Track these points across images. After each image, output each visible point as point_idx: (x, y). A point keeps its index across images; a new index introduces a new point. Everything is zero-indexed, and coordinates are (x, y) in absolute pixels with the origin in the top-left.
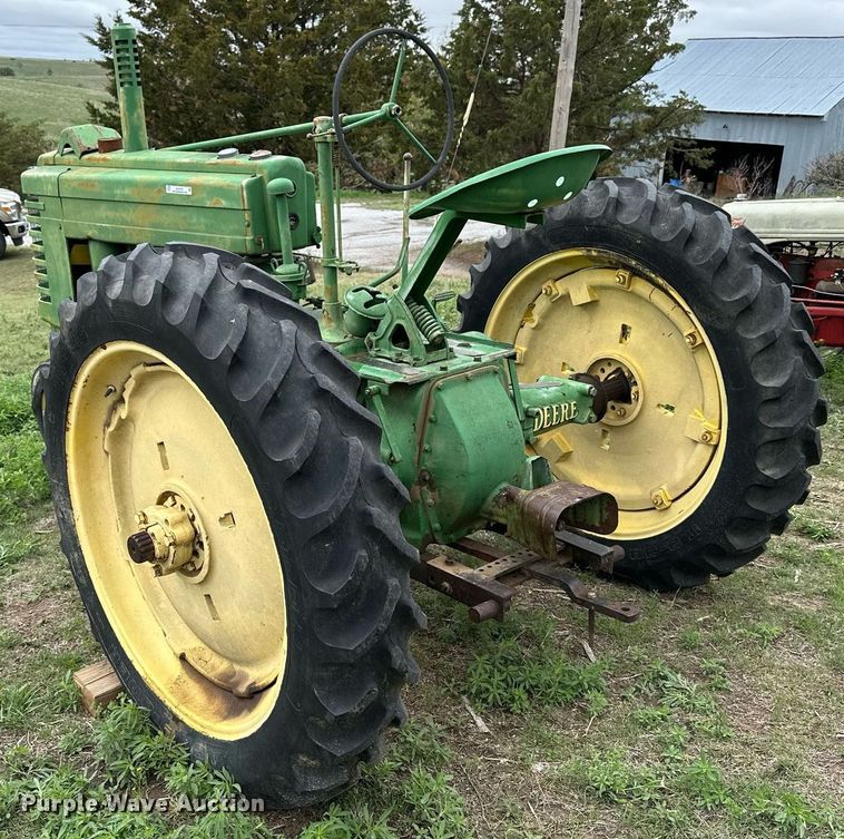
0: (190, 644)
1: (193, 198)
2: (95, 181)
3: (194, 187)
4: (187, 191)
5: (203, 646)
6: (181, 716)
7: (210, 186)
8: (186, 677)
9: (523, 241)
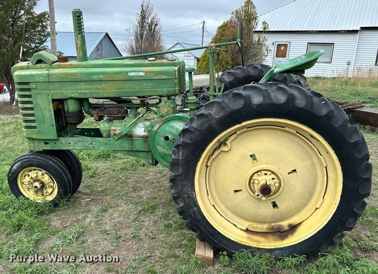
0: (245, 225)
1: (145, 77)
2: (77, 73)
3: (146, 72)
4: (142, 74)
5: (252, 223)
6: (261, 247)
7: (156, 71)
8: (250, 236)
9: (228, 85)
